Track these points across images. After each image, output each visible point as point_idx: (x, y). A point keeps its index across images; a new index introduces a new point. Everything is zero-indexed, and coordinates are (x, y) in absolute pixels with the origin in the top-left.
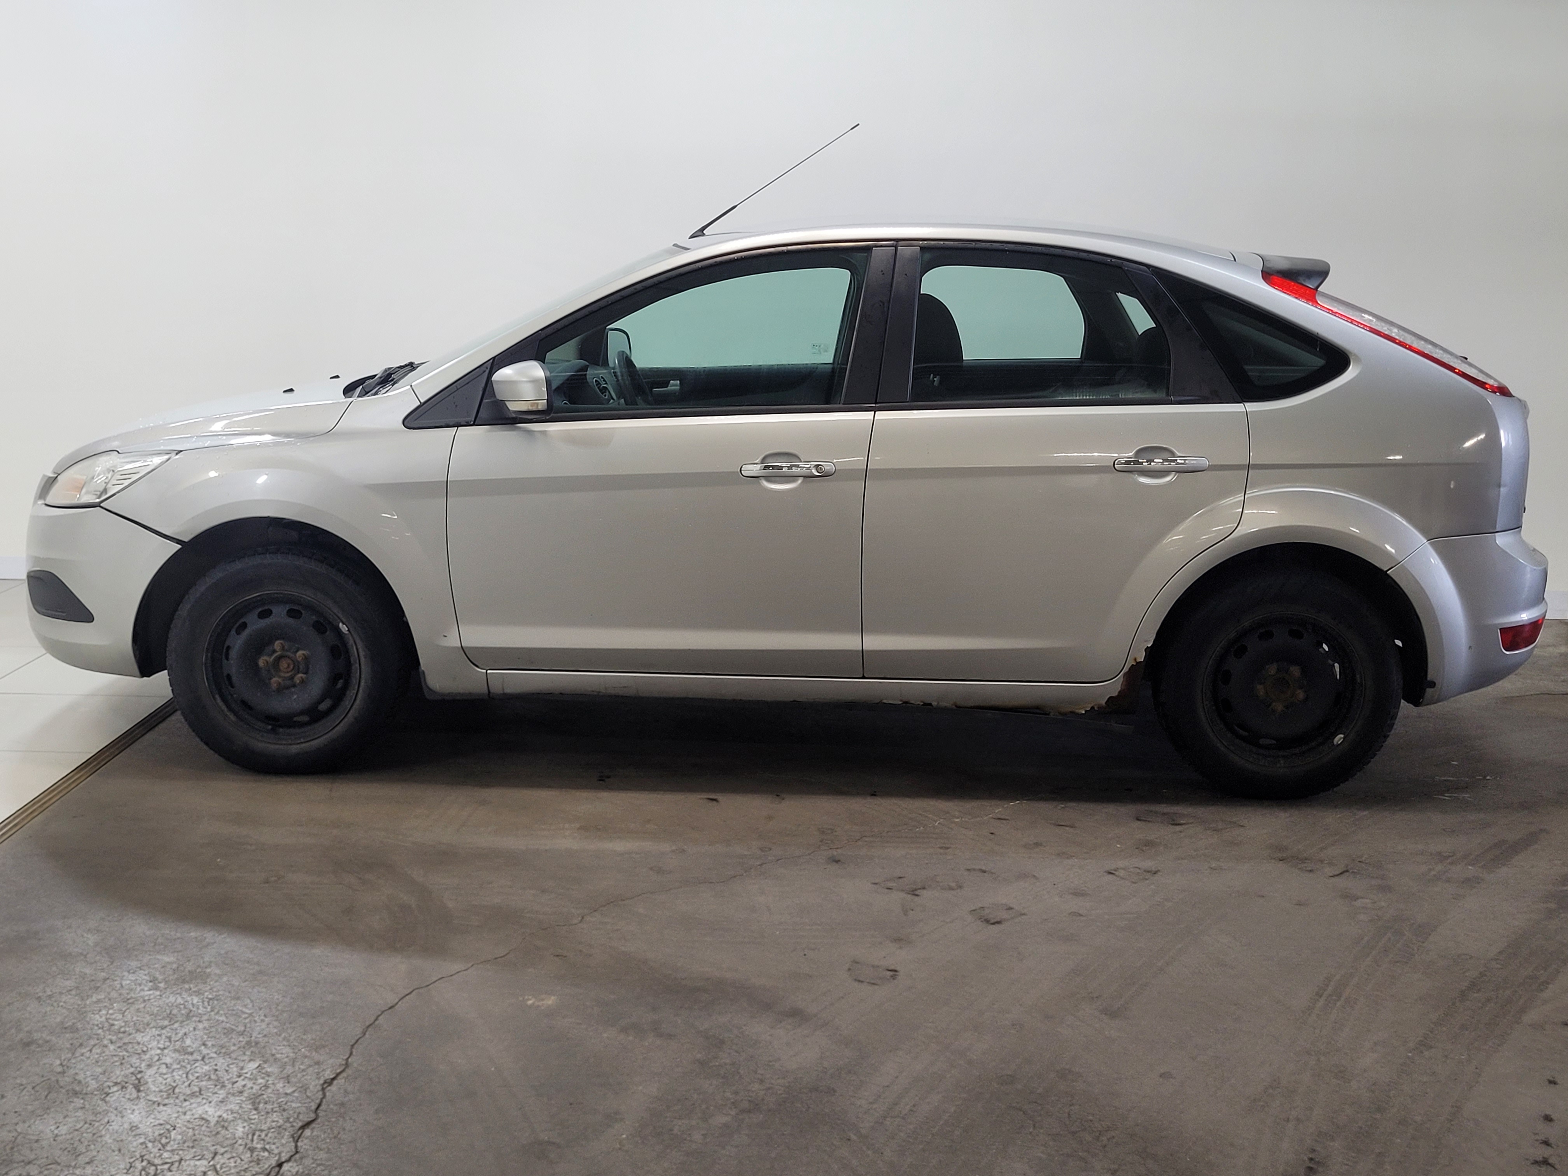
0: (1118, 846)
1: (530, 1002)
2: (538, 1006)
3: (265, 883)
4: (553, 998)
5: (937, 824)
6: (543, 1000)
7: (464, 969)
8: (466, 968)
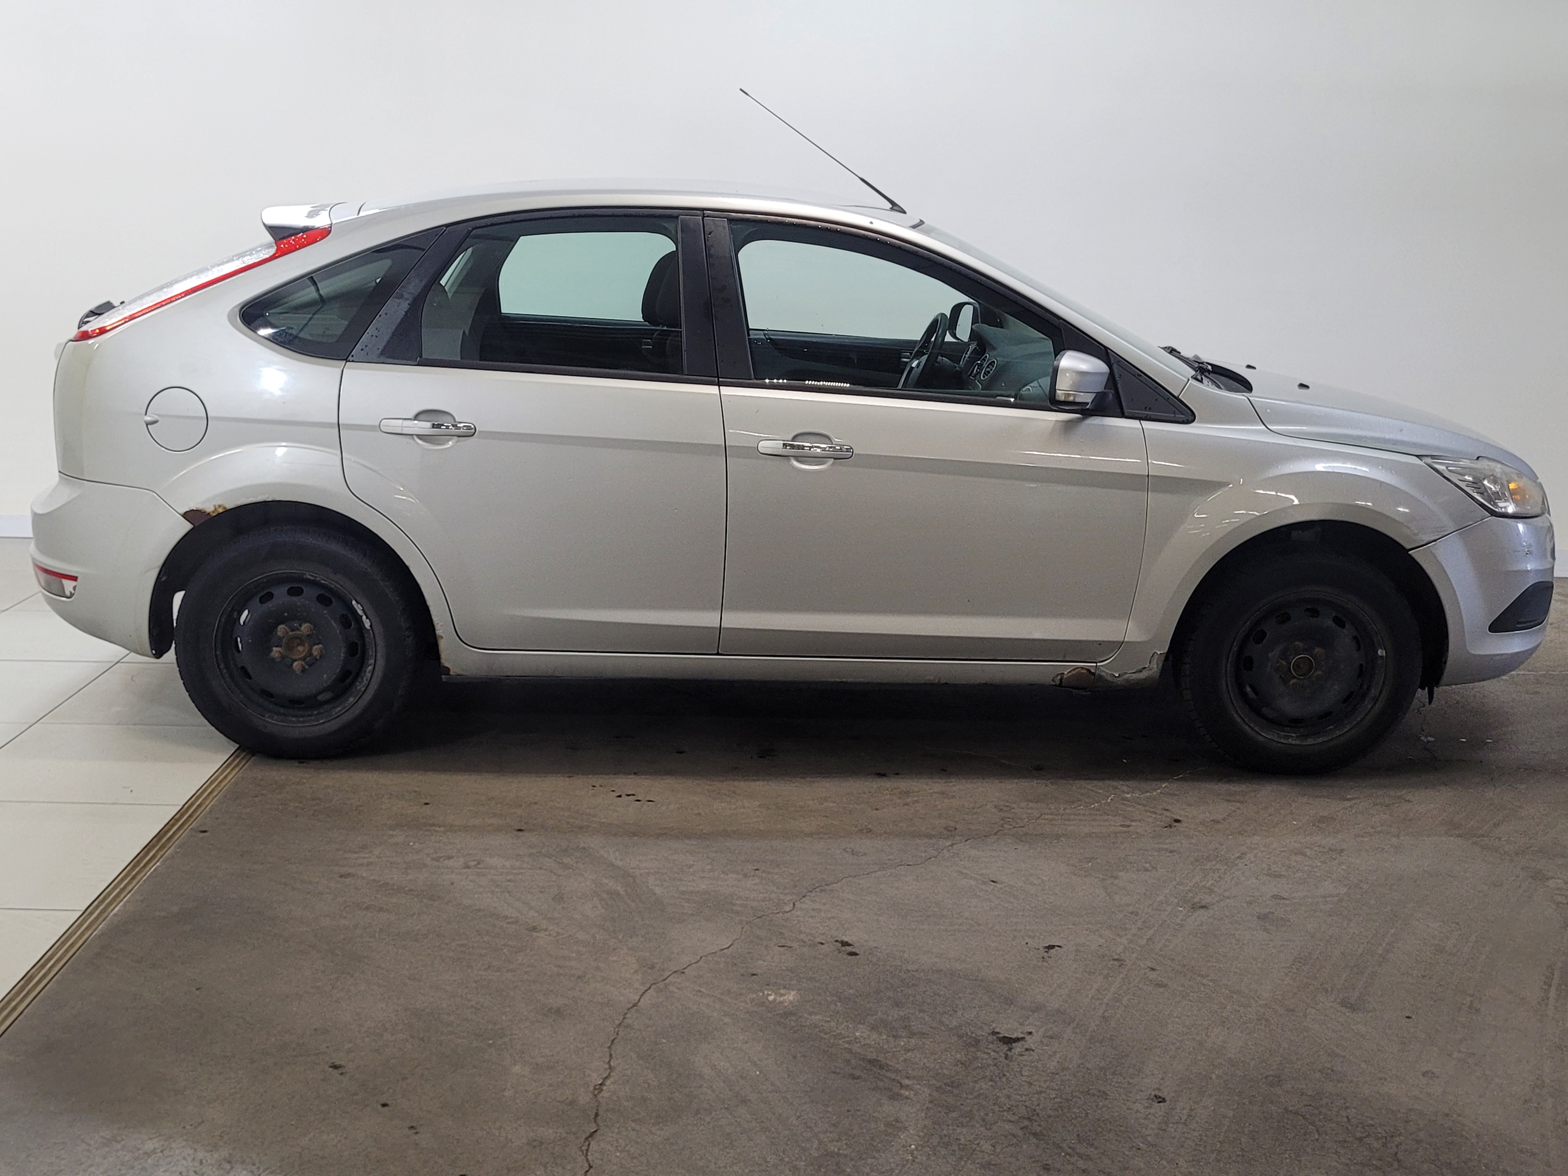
0: (1295, 823)
1: (771, 998)
2: (782, 1002)
3: (465, 868)
4: (793, 993)
5: (1109, 801)
6: (782, 995)
7: (693, 961)
8: (696, 961)
